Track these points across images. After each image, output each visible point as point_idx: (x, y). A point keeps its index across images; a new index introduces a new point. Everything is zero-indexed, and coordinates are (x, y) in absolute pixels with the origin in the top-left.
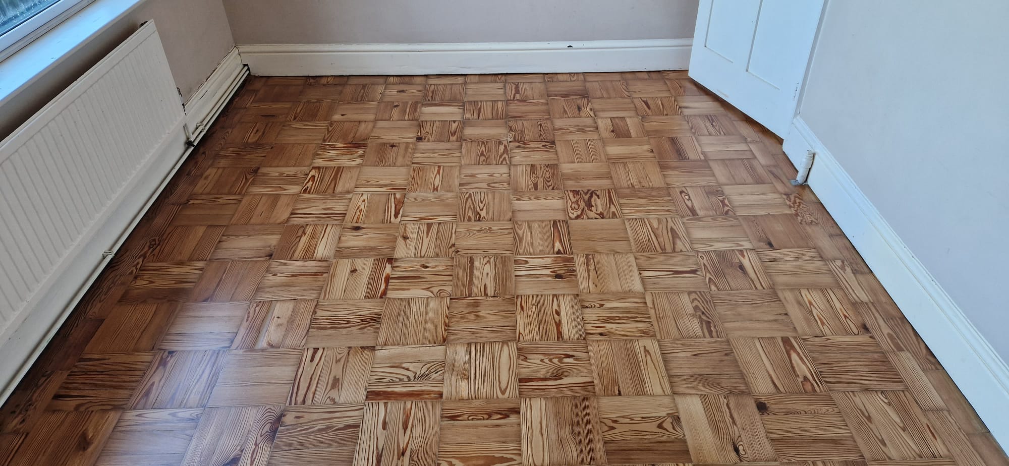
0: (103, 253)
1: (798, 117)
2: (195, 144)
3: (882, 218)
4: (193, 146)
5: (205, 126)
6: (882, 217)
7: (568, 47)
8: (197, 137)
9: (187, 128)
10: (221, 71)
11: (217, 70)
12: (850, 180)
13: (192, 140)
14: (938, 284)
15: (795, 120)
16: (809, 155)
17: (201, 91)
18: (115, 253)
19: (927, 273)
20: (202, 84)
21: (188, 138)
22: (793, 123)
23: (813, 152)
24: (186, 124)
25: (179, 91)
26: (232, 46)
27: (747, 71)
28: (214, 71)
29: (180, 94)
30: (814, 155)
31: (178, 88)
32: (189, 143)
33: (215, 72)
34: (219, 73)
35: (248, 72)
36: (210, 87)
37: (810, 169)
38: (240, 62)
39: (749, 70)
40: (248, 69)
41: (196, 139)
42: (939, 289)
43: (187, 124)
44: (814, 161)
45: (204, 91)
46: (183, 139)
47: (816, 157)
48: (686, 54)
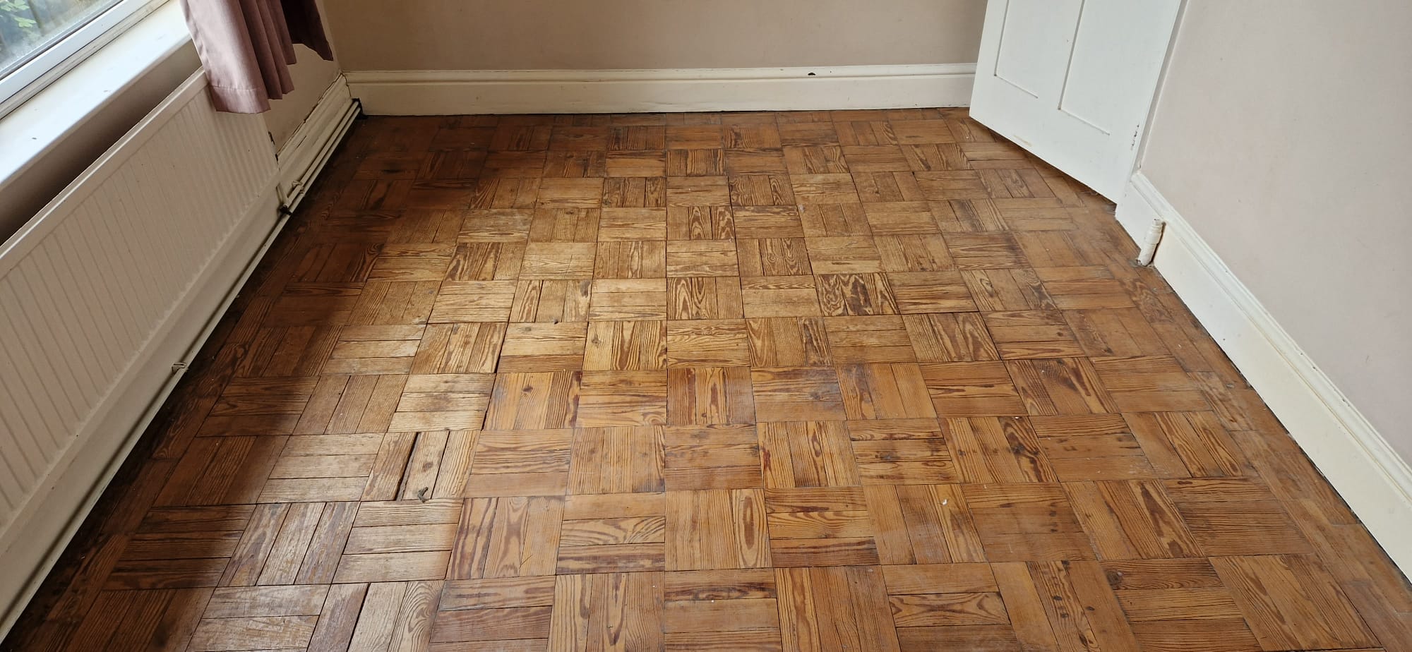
0: (172, 365)
1: (1139, 173)
2: (292, 211)
3: (1266, 314)
4: (290, 213)
5: (304, 186)
6: (1267, 312)
7: (809, 74)
8: (293, 202)
9: (281, 190)
10: (324, 107)
11: (317, 107)
12: (1218, 260)
13: (288, 206)
14: (1352, 405)
15: (1134, 176)
16: (1157, 225)
17: (298, 137)
18: (188, 365)
19: (1335, 390)
20: (299, 127)
21: (282, 203)
22: (1131, 181)
23: (1162, 221)
24: (279, 184)
25: (271, 136)
26: (338, 73)
27: (1059, 109)
28: (314, 108)
29: (272, 140)
30: (1164, 224)
31: (269, 133)
32: (283, 210)
33: (315, 110)
34: (321, 111)
35: (359, 110)
36: (309, 131)
37: (1158, 245)
38: (348, 96)
39: (1062, 108)
40: (360, 106)
41: (292, 203)
42: (1353, 413)
43: (281, 184)
44: (1164, 234)
45: (302, 136)
46: (276, 204)
47: (1166, 227)
48: (967, 85)
